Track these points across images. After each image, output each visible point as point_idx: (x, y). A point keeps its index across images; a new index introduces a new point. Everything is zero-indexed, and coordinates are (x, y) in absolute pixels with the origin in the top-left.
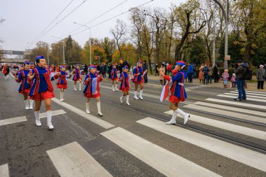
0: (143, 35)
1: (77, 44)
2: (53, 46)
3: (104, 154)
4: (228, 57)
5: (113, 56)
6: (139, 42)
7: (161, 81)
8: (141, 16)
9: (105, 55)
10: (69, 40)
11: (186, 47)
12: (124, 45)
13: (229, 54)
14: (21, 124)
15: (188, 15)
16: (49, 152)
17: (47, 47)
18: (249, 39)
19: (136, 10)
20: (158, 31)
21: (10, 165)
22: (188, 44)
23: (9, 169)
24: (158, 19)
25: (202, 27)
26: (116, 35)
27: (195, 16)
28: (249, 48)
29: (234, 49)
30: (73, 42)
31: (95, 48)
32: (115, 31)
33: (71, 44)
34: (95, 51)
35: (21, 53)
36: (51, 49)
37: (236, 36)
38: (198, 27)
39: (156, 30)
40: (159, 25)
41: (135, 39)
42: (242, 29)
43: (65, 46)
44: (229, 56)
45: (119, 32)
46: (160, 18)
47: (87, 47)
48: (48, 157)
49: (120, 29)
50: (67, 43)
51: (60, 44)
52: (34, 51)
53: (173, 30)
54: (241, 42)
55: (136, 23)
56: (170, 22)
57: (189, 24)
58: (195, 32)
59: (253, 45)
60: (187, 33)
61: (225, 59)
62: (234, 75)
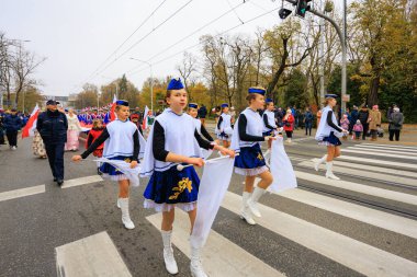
0: (218, 71)
1: (132, 86)
2: (103, 89)
4: (346, 97)
6: (213, 81)
8: (217, 45)
10: (123, 82)
11: (282, 86)
12: (194, 84)
13: (347, 93)
14: (98, 185)
15: (285, 42)
16: (147, 218)
17: (95, 90)
18: (377, 70)
19: (210, 38)
20: (240, 64)
22: (284, 81)
24: (239, 49)
25: (304, 57)
26: (183, 71)
27: (292, 43)
28: (375, 83)
29: (353, 87)
30: (128, 83)
31: (157, 91)
32: (182, 67)
33: (125, 87)
34: (158, 94)
35: (64, 98)
36: (100, 93)
37: (354, 67)
38: (298, 58)
39: (237, 64)
40: (241, 57)
41: (210, 76)
42: (365, 58)
43: (118, 88)
44: (348, 96)
45: (188, 68)
46: (243, 48)
47: (146, 90)
48: (151, 225)
49: (188, 64)
50: (120, 85)
51: (112, 86)
52: (80, 96)
53: (261, 63)
54: (363, 76)
55: (210, 55)
56: (255, 51)
57: (286, 54)
58: (294, 65)
59: (381, 80)
60: (283, 67)
61: (343, 100)
62: (358, 121)
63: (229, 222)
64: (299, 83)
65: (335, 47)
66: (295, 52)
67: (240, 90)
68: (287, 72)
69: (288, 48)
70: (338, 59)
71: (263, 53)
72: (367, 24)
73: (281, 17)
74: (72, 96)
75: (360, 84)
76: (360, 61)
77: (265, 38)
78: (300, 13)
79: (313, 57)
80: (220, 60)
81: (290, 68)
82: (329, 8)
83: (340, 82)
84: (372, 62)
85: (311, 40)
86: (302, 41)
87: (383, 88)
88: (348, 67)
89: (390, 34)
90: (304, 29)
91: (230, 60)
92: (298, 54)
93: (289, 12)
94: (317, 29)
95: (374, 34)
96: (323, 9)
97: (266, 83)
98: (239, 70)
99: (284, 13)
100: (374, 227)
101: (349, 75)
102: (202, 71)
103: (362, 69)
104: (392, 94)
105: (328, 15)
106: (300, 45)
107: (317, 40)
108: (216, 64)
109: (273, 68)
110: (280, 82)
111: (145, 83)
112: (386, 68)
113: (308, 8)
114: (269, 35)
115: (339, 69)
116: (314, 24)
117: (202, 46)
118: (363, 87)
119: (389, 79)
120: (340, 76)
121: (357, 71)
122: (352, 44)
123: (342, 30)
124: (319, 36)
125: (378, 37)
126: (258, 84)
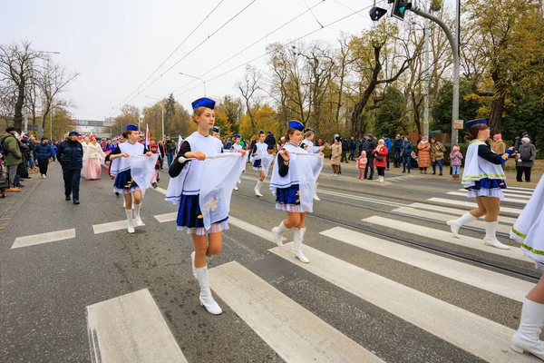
0: (290, 89)
1: (181, 108)
2: (146, 111)
4: (458, 124)
5: (241, 126)
6: (283, 102)
8: (289, 56)
9: (229, 125)
10: (170, 103)
12: (258, 106)
13: (460, 118)
15: (377, 50)
17: (136, 113)
18: (501, 88)
19: (279, 48)
20: (317, 81)
22: (376, 102)
23: (154, 297)
24: (317, 61)
25: (402, 70)
26: (245, 90)
27: (386, 52)
28: (499, 105)
29: (468, 109)
30: (175, 105)
32: (244, 84)
33: (173, 109)
35: (99, 124)
36: (142, 116)
37: (470, 84)
38: (395, 73)
39: (314, 80)
41: (279, 96)
42: (484, 71)
43: (164, 111)
44: (461, 122)
45: (250, 85)
46: (322, 60)
49: (251, 81)
50: (166, 107)
51: (156, 108)
52: (118, 120)
53: (345, 79)
54: (481, 95)
55: (279, 69)
56: (338, 63)
57: (378, 67)
58: (388, 81)
59: (507, 101)
60: (374, 83)
61: (454, 127)
64: (395, 104)
65: (445, 56)
66: (390, 63)
67: (317, 113)
68: (380, 90)
69: (381, 60)
70: (448, 73)
71: (348, 66)
72: (488, 25)
73: (373, 19)
74: (108, 120)
75: (479, 105)
76: (478, 75)
77: (351, 46)
78: (398, 13)
79: (414, 71)
80: (292, 75)
81: (384, 85)
82: (436, 6)
83: (449, 103)
84: (495, 76)
85: (412, 49)
87: (509, 112)
88: (461, 83)
89: (520, 38)
90: (403, 33)
91: (305, 76)
92: (394, 67)
93: (383, 12)
94: (419, 33)
95: (498, 40)
96: (428, 8)
97: (351, 105)
98: (316, 88)
99: (377, 13)
100: (495, 296)
101: (462, 93)
102: (268, 89)
103: (481, 86)
104: (522, 119)
105: (435, 14)
106: (397, 55)
107: (419, 48)
108: (287, 80)
109: (360, 85)
110: (370, 103)
112: (514, 84)
113: (409, 6)
114: (356, 42)
115: (449, 86)
116: (417, 26)
117: (269, 57)
118: (482, 110)
119: (518, 98)
120: (451, 95)
121: (474, 88)
122: (467, 52)
123: (454, 34)
124: (422, 42)
125: (503, 43)
126: (339, 106)
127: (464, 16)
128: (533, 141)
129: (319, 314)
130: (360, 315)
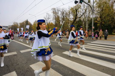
0: (57, 19)
1: (30, 23)
2: (20, 24)
3: (54, 66)
4: (93, 27)
6: (56, 22)
7: (67, 37)
8: (57, 11)
11: (76, 24)
12: (50, 23)
13: (94, 26)
14: (15, 55)
15: (77, 11)
16: (30, 66)
18: (102, 20)
19: (54, 9)
21: (16, 72)
22: (76, 22)
24: (63, 13)
25: (82, 15)
26: (46, 19)
27: (79, 11)
28: (101, 24)
29: (95, 24)
30: (28, 22)
32: (46, 17)
35: (7, 27)
36: (19, 25)
37: (96, 19)
38: (80, 16)
39: (63, 17)
40: (64, 15)
41: (54, 21)
42: (98, 16)
43: (25, 24)
45: (48, 18)
46: (64, 12)
47: (34, 24)
48: (31, 68)
49: (48, 17)
50: (26, 23)
51: (23, 23)
52: (12, 26)
53: (70, 17)
54: (98, 21)
55: (54, 14)
56: (68, 14)
57: (77, 15)
58: (79, 18)
59: (103, 23)
60: (76, 18)
61: (92, 28)
62: (96, 34)
63: (57, 66)
64: (81, 23)
65: (91, 13)
66: (79, 14)
68: (77, 20)
69: (78, 13)
70: (91, 17)
71: (70, 14)
72: (99, 6)
73: (75, 3)
74: (10, 26)
75: (97, 24)
76: (97, 17)
77: (71, 10)
78: (81, 2)
79: (84, 16)
80: (58, 16)
81: (78, 19)
82: (89, 2)
83: (92, 23)
84: (100, 17)
85: (84, 11)
86: (82, 11)
87: (103, 25)
88: (94, 19)
89: (105, 10)
90: (82, 7)
91: (60, 16)
92: (80, 15)
93: (77, 2)
94: (86, 8)
95: (101, 10)
96: (87, 2)
97: (71, 23)
98: (63, 19)
101: (94, 21)
102: (52, 19)
103: (98, 19)
104: (106, 27)
105: (89, 4)
107: (86, 11)
108: (56, 17)
109: (73, 19)
110: (75, 23)
111: (34, 22)
112: (104, 19)
113: (83, 1)
114: (72, 9)
115: (91, 19)
116: (85, 6)
117: (52, 11)
118: (98, 24)
119: (105, 22)
120: (92, 21)
121: (96, 20)
122: (95, 12)
123: (93, 8)
124: (86, 10)
125: (102, 10)
126: (69, 23)
127: (95, 4)
128: (108, 31)
129: (60, 73)
130: (70, 72)
